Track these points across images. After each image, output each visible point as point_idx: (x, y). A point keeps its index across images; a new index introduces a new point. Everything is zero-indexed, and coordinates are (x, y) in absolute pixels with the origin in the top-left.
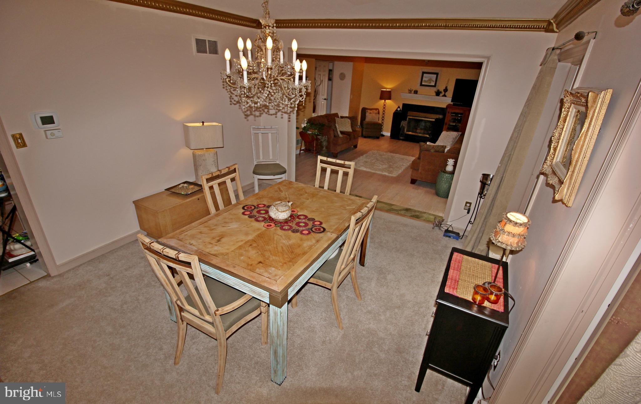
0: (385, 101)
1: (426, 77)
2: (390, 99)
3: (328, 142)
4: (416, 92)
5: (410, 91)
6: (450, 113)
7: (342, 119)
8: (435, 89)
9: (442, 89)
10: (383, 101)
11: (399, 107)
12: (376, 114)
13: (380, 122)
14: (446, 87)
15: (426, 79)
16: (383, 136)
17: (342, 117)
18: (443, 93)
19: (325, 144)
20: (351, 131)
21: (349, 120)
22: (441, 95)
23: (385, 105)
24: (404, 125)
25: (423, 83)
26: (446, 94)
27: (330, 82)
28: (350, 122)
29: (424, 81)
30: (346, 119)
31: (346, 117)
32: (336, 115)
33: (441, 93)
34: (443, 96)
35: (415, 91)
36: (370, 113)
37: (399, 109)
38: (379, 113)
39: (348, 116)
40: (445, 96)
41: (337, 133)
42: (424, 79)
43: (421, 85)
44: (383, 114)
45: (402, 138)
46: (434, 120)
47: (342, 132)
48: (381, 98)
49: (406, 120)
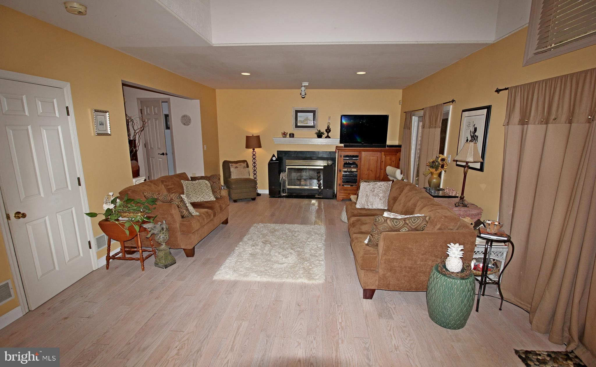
0: (254, 150)
1: (300, 117)
2: (260, 146)
3: (170, 230)
4: (292, 135)
5: (284, 135)
6: (343, 156)
7: (194, 182)
8: (314, 131)
9: (323, 130)
10: (251, 150)
11: (274, 156)
12: (244, 168)
13: (252, 177)
14: (328, 127)
15: (302, 119)
16: (259, 195)
17: (193, 179)
18: (326, 134)
19: (162, 237)
20: (215, 199)
21: (207, 182)
22: (324, 136)
23: (254, 155)
24: (284, 178)
25: (299, 125)
26: (330, 134)
27: (168, 131)
28: (209, 185)
29: (299, 121)
30: (201, 181)
31: (202, 178)
32: (183, 176)
33: (324, 134)
34: (326, 138)
35: (290, 134)
36: (236, 167)
37: (274, 159)
38: (248, 166)
39: (204, 175)
40: (328, 137)
41: (187, 210)
42: (298, 119)
43: (297, 126)
44: (254, 166)
45: (284, 195)
46: (322, 168)
47: (195, 205)
48: (248, 147)
49: (285, 171)
